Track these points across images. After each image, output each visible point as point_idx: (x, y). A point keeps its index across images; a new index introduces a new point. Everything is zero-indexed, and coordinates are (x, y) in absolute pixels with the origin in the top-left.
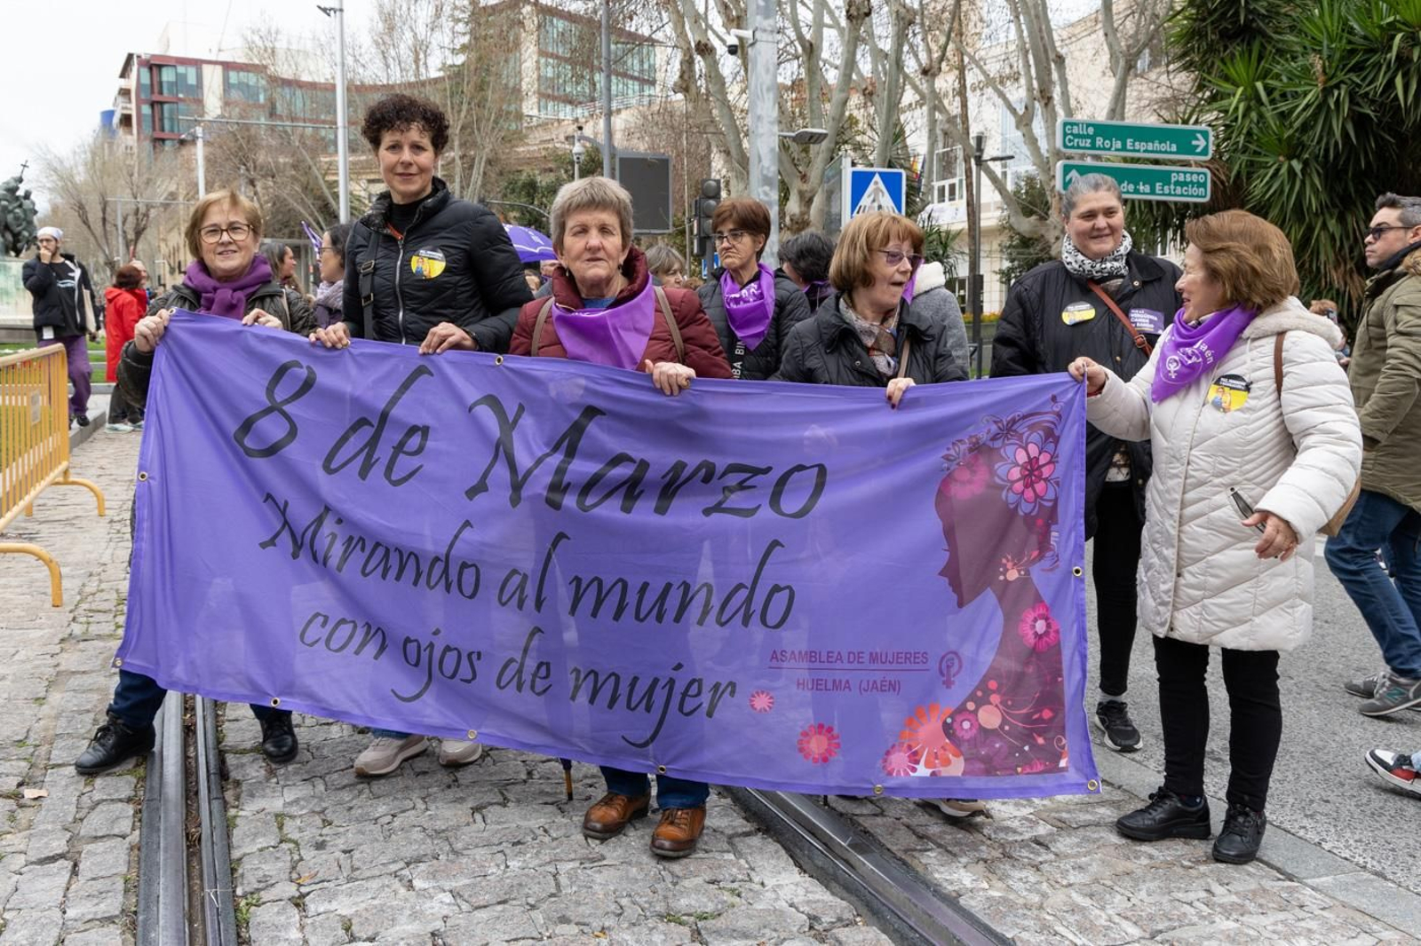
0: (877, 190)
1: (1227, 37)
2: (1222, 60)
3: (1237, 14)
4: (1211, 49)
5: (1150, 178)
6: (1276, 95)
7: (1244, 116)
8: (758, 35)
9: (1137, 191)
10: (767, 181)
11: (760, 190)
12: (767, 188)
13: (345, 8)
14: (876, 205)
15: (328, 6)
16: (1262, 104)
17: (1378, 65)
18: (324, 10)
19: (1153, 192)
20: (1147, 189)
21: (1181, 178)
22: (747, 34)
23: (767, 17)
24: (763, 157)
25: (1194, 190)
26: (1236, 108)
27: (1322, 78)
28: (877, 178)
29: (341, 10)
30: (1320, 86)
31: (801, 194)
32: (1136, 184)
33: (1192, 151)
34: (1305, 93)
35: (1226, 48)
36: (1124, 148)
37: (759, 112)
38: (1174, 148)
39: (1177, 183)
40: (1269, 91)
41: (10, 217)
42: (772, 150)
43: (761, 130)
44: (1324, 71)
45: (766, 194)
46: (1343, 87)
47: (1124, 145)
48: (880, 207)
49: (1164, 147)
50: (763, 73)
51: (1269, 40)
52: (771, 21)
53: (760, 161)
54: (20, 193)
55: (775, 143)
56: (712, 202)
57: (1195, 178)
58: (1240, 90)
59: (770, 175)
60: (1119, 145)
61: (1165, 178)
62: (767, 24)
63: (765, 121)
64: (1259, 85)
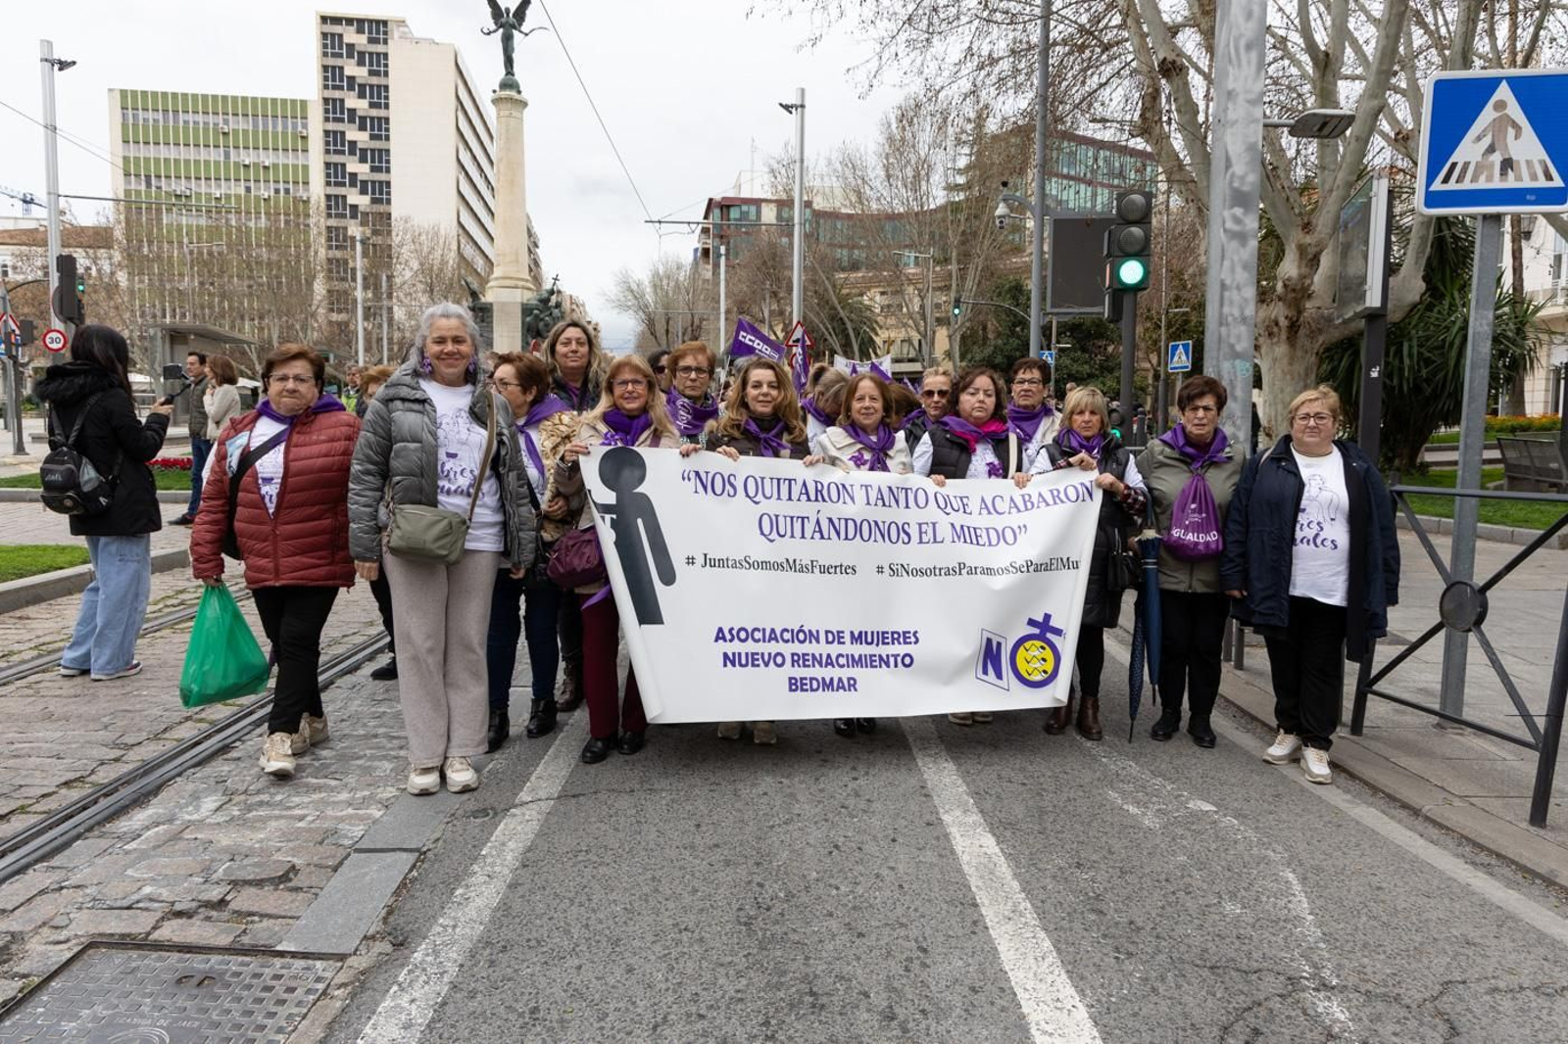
0: (1504, 123)
10: (1239, 199)
11: (1226, 214)
12: (1238, 211)
13: (806, 104)
14: (1496, 158)
15: (789, 102)
18: (787, 108)
24: (1234, 160)
28: (1504, 92)
29: (802, 106)
31: (1302, 249)
37: (1230, 85)
41: (541, 324)
42: (1251, 147)
43: (1232, 115)
45: (1237, 220)
48: (1507, 164)
50: (1241, 20)
53: (1228, 164)
54: (553, 302)
55: (1257, 137)
56: (1136, 230)
59: (1246, 188)
63: (1241, 99)
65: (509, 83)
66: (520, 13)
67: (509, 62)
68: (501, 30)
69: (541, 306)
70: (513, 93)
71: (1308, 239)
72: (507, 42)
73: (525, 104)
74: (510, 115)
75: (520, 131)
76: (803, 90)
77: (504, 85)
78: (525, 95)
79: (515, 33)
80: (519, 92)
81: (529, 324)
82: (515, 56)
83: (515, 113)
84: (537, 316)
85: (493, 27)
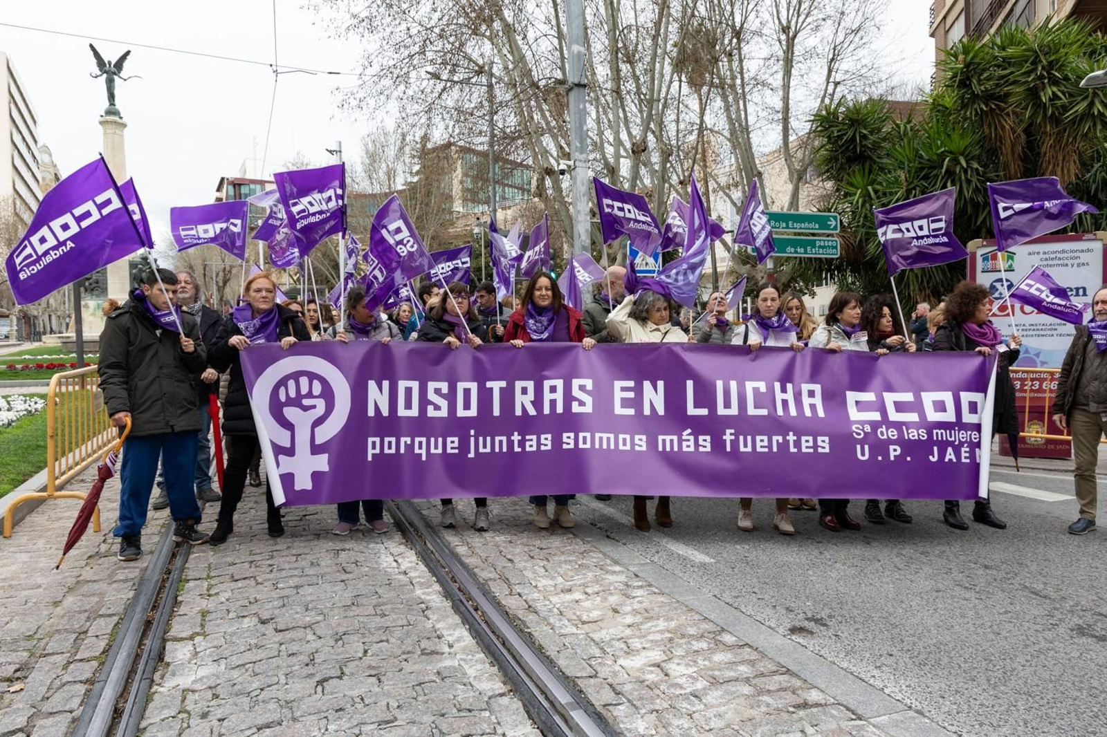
1: (850, 161)
2: (848, 174)
3: (855, 147)
4: (841, 168)
5: (804, 244)
6: (880, 194)
7: (862, 206)
8: (577, 163)
9: (796, 252)
10: (585, 247)
13: (343, 150)
14: (644, 262)
15: (332, 149)
16: (872, 199)
17: (936, 176)
18: (330, 152)
19: (806, 252)
20: (802, 250)
21: (822, 244)
22: (571, 163)
23: (582, 153)
24: (582, 234)
25: (830, 251)
26: (857, 202)
27: (905, 184)
29: (340, 152)
30: (905, 188)
31: (609, 255)
32: (795, 248)
33: (828, 227)
34: (896, 193)
35: (850, 167)
36: (787, 227)
37: (579, 208)
38: (817, 226)
39: (820, 247)
40: (876, 192)
42: (587, 231)
43: (581, 218)
44: (906, 180)
46: (918, 189)
47: (787, 225)
48: (647, 263)
49: (811, 225)
50: (580, 185)
51: (875, 162)
52: (584, 155)
53: (580, 236)
55: (588, 226)
57: (830, 243)
58: (859, 191)
59: (587, 244)
60: (784, 225)
61: (813, 244)
62: (582, 157)
63: (582, 213)
64: (870, 188)
65: (112, 111)
66: (119, 64)
67: (111, 96)
68: (105, 75)
69: (143, 262)
70: (116, 118)
71: (610, 251)
72: (110, 84)
73: (125, 126)
74: (115, 133)
75: (122, 143)
76: (340, 143)
77: (108, 113)
78: (124, 120)
79: (116, 77)
80: (121, 118)
81: (135, 275)
82: (116, 92)
83: (118, 132)
84: (140, 269)
85: (99, 73)
